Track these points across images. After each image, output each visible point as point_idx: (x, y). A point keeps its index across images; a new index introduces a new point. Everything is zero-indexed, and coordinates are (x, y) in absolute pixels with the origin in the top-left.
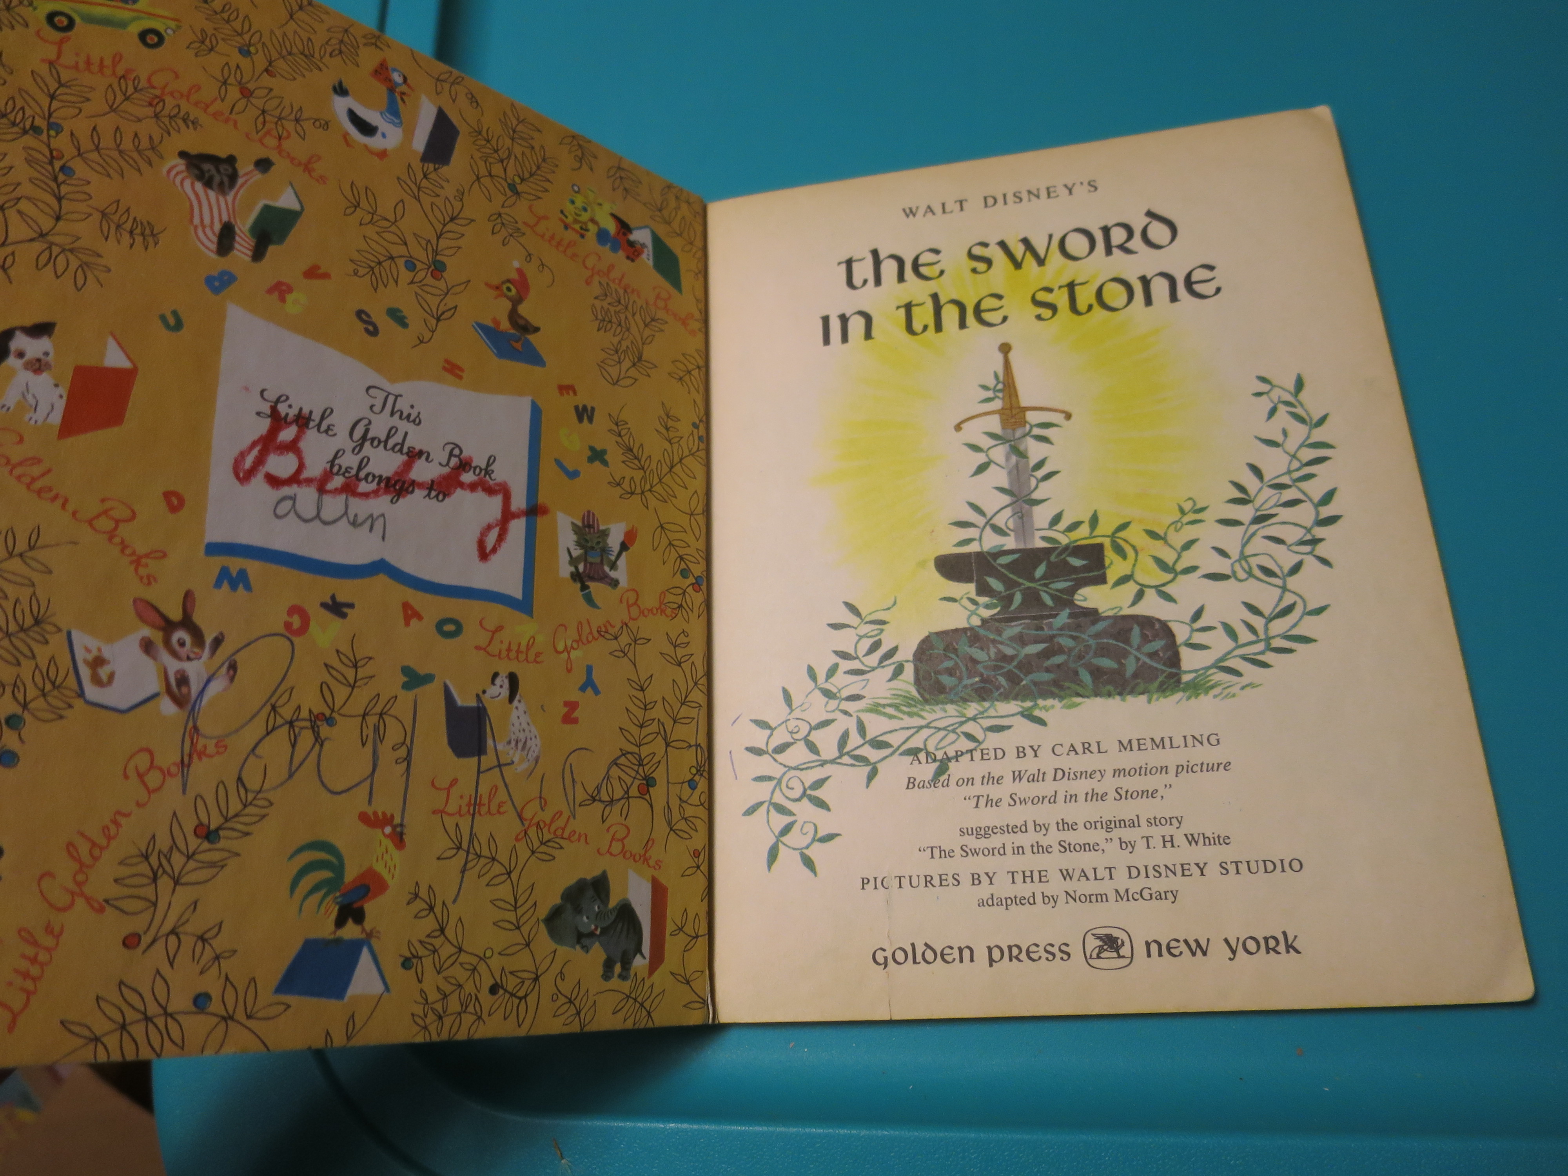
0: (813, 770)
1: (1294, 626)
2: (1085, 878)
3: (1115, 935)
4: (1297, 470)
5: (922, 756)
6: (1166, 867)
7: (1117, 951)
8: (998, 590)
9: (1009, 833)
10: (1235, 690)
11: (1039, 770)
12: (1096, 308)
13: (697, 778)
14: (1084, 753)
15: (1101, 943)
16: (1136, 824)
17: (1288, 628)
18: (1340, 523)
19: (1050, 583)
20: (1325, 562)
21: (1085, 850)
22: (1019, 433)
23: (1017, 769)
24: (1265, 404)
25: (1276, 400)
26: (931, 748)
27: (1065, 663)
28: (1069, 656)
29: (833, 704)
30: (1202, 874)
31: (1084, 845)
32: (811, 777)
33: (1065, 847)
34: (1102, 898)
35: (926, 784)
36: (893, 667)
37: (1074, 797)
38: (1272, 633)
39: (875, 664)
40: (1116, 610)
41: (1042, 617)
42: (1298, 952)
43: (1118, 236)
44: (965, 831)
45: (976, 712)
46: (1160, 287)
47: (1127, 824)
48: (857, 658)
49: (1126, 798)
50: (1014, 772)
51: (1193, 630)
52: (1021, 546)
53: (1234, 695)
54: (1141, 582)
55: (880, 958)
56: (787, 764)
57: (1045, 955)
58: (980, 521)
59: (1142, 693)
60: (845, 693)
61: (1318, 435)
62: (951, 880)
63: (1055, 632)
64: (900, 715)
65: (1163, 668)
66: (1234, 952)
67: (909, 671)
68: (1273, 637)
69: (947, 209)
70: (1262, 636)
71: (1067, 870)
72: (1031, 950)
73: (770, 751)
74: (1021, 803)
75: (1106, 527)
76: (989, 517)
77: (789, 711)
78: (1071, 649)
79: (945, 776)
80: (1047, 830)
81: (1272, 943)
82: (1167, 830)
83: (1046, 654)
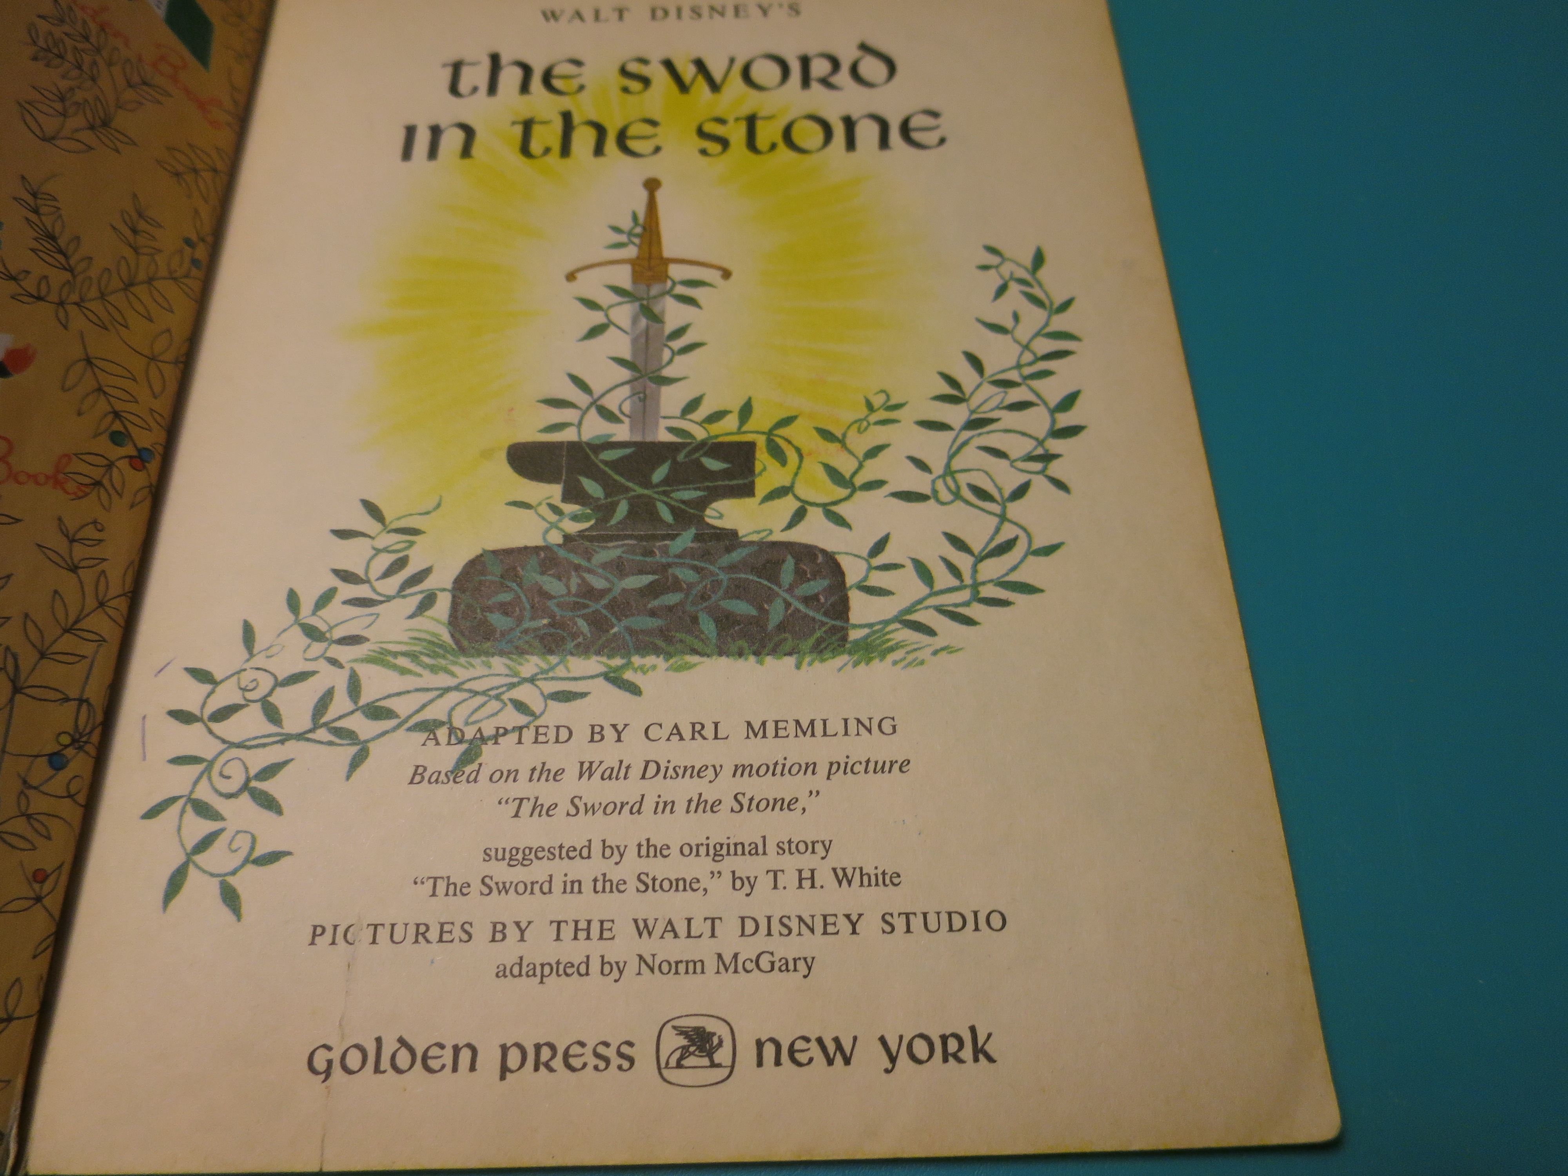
0: (267, 748)
1: (1014, 568)
2: (672, 934)
3: (709, 1029)
4: (1030, 364)
5: (442, 733)
6: (800, 919)
7: (710, 1056)
8: (595, 496)
9: (561, 858)
10: (925, 654)
11: (621, 762)
12: (782, 146)
13: (70, 752)
14: (693, 738)
15: (684, 1042)
16: (760, 850)
17: (1004, 571)
18: (1083, 435)
19: (673, 491)
20: (1060, 485)
21: (677, 890)
22: (655, 290)
23: (587, 758)
24: (993, 280)
25: (1007, 276)
26: (458, 722)
27: (681, 603)
28: (687, 595)
29: (318, 648)
30: (854, 932)
31: (677, 880)
32: (258, 760)
33: (647, 884)
34: (695, 966)
35: (443, 777)
36: (420, 597)
37: (668, 806)
38: (981, 578)
39: (392, 592)
40: (765, 534)
41: (654, 538)
42: (991, 1059)
43: (820, 68)
44: (493, 853)
45: (536, 670)
46: (868, 132)
47: (747, 849)
48: (368, 581)
49: (749, 810)
50: (582, 764)
51: (871, 568)
52: (638, 438)
53: (922, 663)
54: (803, 497)
55: (320, 1063)
56: (227, 738)
57: (593, 1061)
58: (581, 398)
59: (790, 654)
60: (338, 634)
61: (1059, 323)
62: (457, 933)
63: (670, 560)
64: (419, 670)
65: (824, 619)
66: (893, 1059)
67: (443, 606)
68: (984, 583)
69: (602, 16)
70: (968, 581)
71: (645, 921)
72: (572, 1052)
73: (206, 717)
74: (586, 812)
75: (761, 420)
76: (596, 396)
77: (247, 656)
78: (691, 586)
79: (475, 766)
80: (621, 856)
81: (953, 1045)
82: (807, 861)
83: (652, 590)
